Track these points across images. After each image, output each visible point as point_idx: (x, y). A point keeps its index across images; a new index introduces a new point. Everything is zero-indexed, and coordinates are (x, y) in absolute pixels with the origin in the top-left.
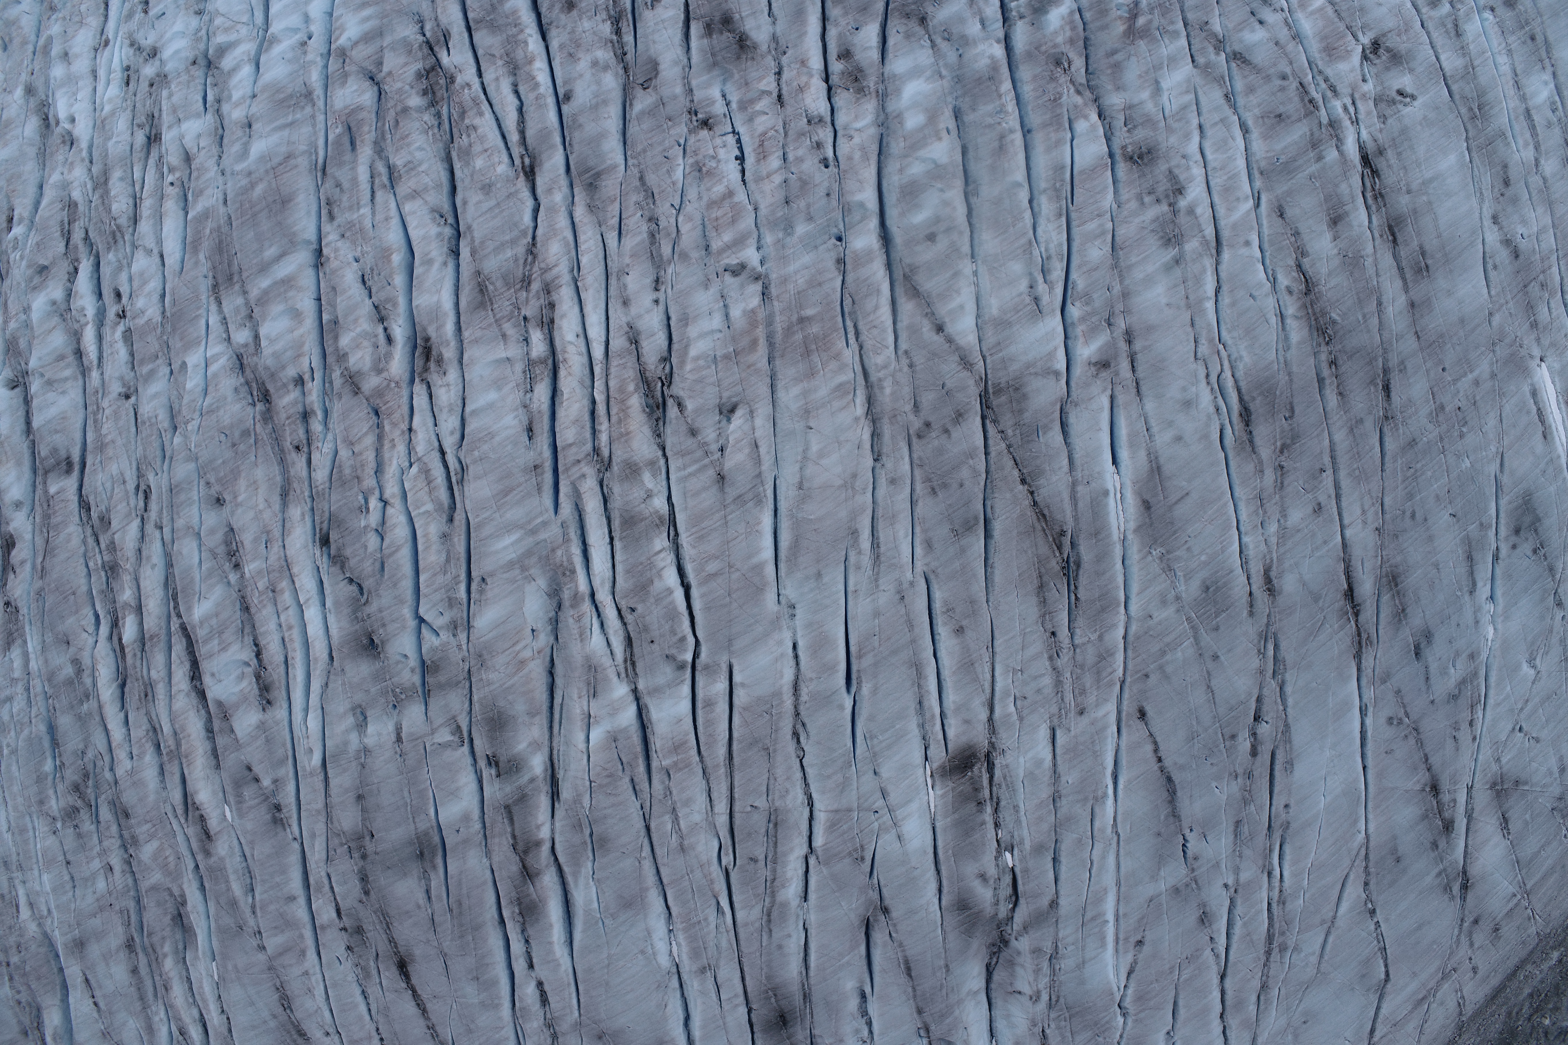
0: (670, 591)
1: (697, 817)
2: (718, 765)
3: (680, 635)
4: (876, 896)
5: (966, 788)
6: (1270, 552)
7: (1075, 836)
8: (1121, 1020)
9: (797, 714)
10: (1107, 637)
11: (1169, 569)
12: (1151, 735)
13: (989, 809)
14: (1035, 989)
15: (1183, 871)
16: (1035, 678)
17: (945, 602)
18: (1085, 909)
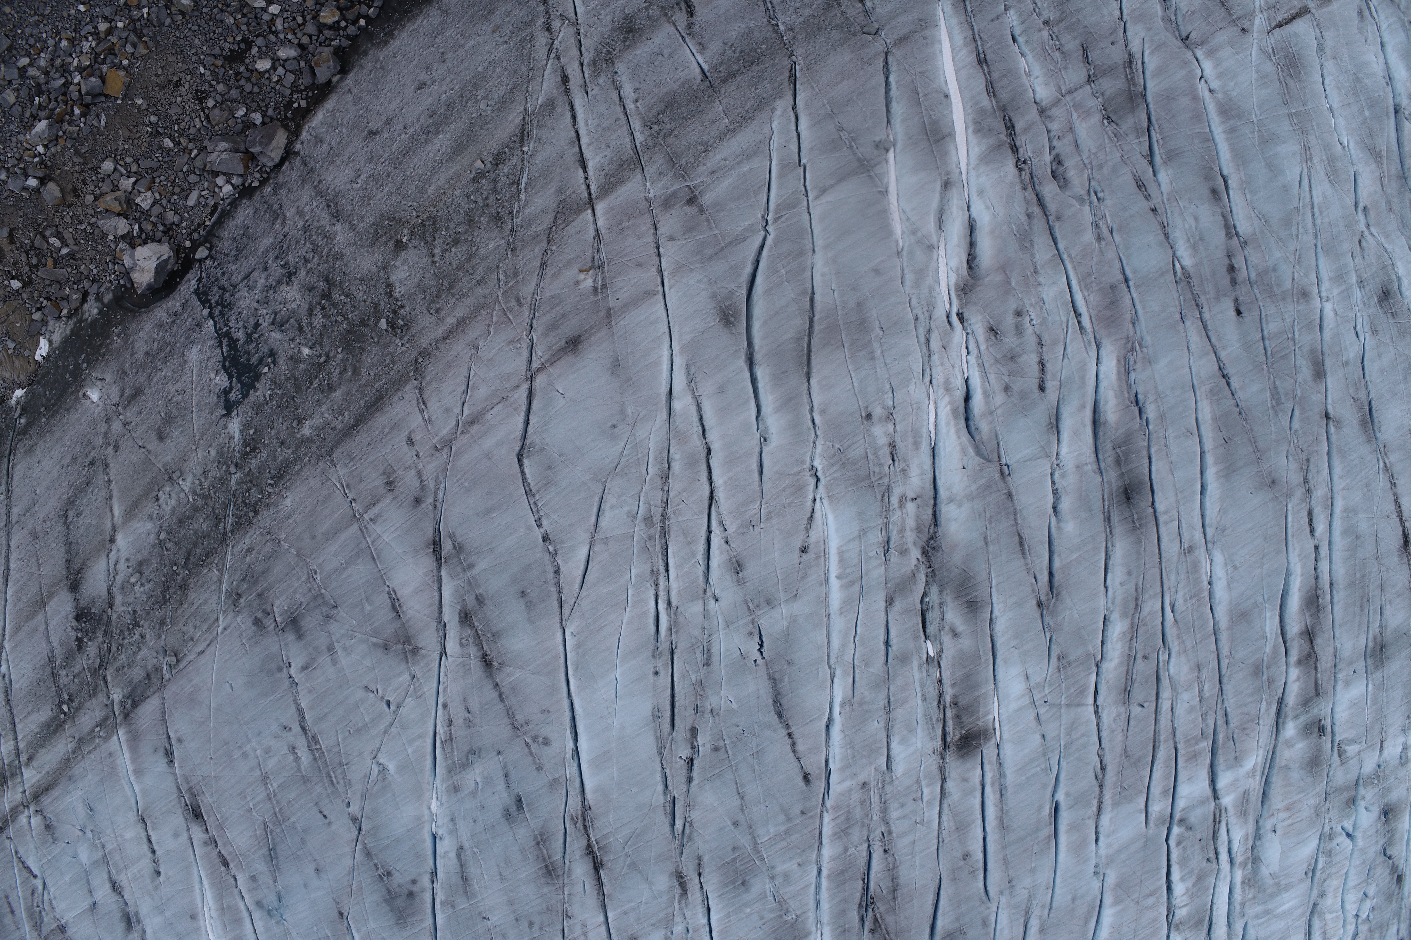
0: (1182, 879)
1: (1185, 696)
2: (1165, 742)
3: (1181, 847)
4: (1047, 619)
5: (966, 719)
6: (681, 909)
7: (871, 670)
8: (817, 463)
9: (1101, 786)
10: (840, 850)
11: (780, 902)
12: (798, 759)
13: (948, 699)
14: (904, 511)
15: (764, 623)
16: (904, 817)
17: (975, 878)
18: (861, 593)
